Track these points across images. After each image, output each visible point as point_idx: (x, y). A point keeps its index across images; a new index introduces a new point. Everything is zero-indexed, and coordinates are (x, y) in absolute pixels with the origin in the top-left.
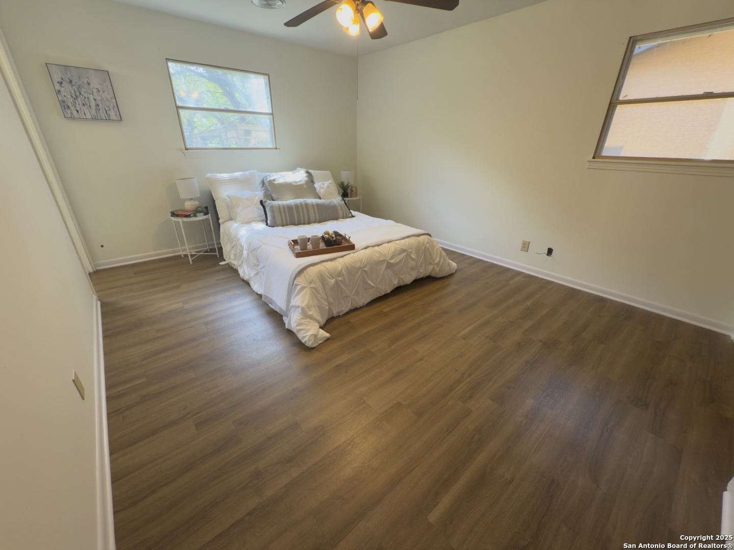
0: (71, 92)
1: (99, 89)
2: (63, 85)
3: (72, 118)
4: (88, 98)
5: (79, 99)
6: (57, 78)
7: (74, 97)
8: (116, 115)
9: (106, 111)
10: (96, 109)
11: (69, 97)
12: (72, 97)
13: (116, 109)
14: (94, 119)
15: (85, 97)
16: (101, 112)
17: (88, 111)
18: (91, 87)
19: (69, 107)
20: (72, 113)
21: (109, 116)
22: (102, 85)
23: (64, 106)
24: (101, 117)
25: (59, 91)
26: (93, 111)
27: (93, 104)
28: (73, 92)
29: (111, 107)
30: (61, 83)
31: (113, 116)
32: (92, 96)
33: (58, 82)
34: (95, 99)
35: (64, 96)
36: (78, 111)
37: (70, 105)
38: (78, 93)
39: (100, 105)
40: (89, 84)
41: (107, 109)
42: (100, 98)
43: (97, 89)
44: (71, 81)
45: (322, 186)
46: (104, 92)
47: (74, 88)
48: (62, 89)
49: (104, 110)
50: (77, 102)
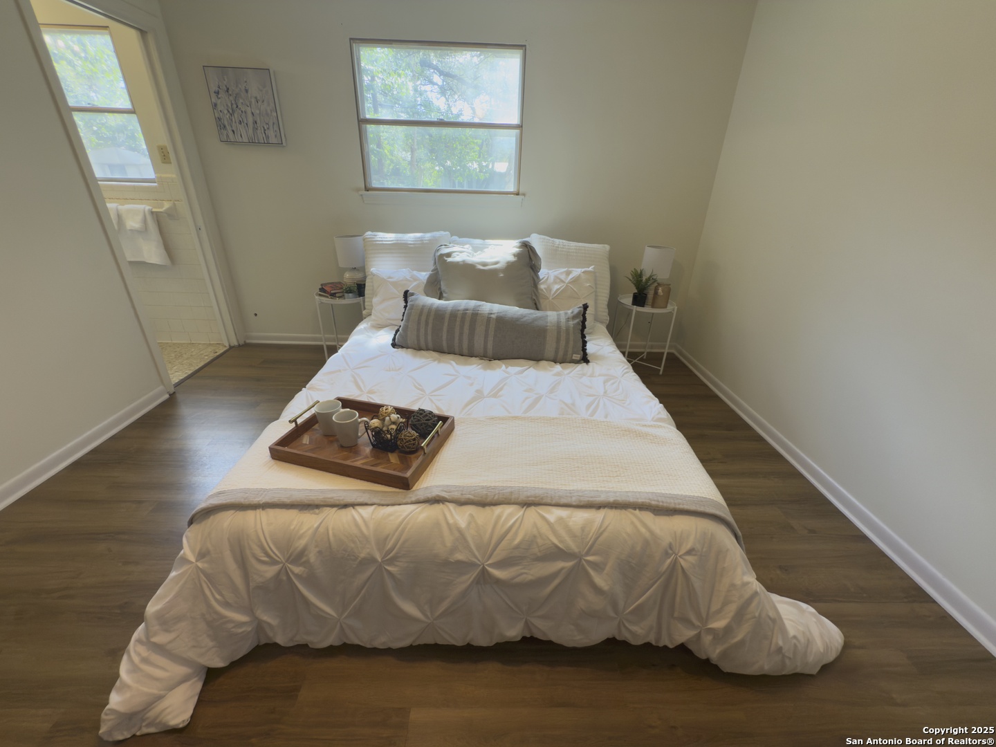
0: (227, 105)
1: (258, 98)
2: (219, 96)
3: (227, 142)
4: (245, 112)
5: (236, 115)
6: (214, 88)
7: (231, 111)
8: (276, 136)
9: (265, 130)
10: (254, 128)
11: (226, 112)
12: (229, 112)
13: (276, 128)
14: (252, 142)
15: (242, 112)
16: (259, 131)
17: (245, 132)
18: (249, 96)
19: (225, 126)
20: (228, 136)
21: (268, 137)
22: (261, 91)
23: (221, 127)
24: (258, 140)
25: (216, 105)
26: (251, 131)
27: (250, 120)
28: (230, 105)
29: (271, 124)
30: (217, 93)
31: (273, 140)
32: (249, 108)
33: (215, 92)
34: (252, 113)
35: (221, 111)
36: (233, 131)
37: (226, 123)
38: (235, 106)
39: (258, 122)
40: (247, 91)
41: (266, 128)
42: (258, 112)
43: (256, 98)
44: (228, 89)
45: (563, 277)
46: (263, 101)
47: (231, 98)
48: (219, 101)
49: (262, 129)
50: (233, 120)
